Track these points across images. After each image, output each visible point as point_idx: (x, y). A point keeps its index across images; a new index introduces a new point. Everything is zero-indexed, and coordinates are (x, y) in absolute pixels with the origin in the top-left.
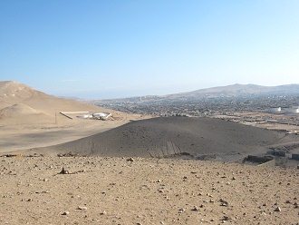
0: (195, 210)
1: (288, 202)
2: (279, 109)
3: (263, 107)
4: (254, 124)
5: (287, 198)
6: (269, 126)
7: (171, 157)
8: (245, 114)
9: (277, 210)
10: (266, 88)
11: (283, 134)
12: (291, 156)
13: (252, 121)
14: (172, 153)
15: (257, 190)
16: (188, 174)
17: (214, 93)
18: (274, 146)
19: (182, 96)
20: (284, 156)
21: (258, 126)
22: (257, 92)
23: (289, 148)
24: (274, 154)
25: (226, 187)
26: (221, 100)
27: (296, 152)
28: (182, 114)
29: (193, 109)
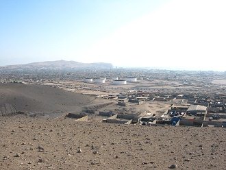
0: (17, 156)
1: (87, 145)
3: (80, 78)
4: (73, 90)
5: (87, 143)
6: (85, 92)
7: (8, 115)
8: (67, 82)
9: (79, 152)
10: (83, 64)
11: (93, 98)
12: (98, 113)
13: (72, 88)
15: (67, 138)
17: (45, 66)
18: (87, 106)
19: (19, 67)
20: (94, 113)
21: (77, 92)
22: (76, 67)
23: (97, 107)
24: (87, 112)
25: (44, 137)
26: (50, 72)
27: (102, 110)
28: (19, 82)
29: (28, 77)
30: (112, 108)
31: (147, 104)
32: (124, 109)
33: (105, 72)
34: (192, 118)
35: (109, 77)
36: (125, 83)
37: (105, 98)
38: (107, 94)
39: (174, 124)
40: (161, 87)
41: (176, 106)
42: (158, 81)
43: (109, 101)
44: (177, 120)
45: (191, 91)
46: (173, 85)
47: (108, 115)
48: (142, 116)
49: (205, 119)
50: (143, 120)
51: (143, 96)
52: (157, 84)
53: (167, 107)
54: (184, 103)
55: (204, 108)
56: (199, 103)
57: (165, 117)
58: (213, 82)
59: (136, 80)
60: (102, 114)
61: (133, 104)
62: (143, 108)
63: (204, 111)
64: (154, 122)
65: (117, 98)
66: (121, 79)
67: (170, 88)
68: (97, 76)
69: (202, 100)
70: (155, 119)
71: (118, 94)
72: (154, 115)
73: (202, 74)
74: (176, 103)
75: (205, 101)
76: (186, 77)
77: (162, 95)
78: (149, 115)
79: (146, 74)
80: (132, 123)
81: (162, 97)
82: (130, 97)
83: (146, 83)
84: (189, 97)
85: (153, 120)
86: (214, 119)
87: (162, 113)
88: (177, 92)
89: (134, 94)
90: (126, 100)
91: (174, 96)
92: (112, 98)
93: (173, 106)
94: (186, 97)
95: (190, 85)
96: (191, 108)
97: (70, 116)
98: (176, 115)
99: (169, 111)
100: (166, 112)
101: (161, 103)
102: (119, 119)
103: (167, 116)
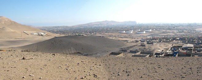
0: (82, 78)
1: (124, 71)
2: (124, 32)
3: (118, 31)
4: (114, 38)
5: (123, 69)
6: (120, 39)
7: (73, 54)
8: (110, 34)
9: (119, 75)
10: (118, 22)
11: (126, 42)
12: (129, 51)
13: (113, 37)
14: (73, 52)
15: (111, 67)
16: (80, 62)
17: (96, 25)
18: (122, 47)
19: (81, 26)
20: (126, 51)
21: (116, 39)
22: (115, 24)
23: (128, 48)
24: (122, 51)
25: (96, 69)
26: (99, 28)
27: (131, 49)
28: (81, 34)
29: (87, 32)
30: (137, 48)
31: (158, 45)
32: (144, 48)
33: (132, 27)
34: (185, 51)
35: (134, 30)
36: (145, 32)
37: (133, 42)
38: (134, 40)
39: (175, 56)
40: (166, 34)
41: (176, 45)
42: (164, 31)
43: (135, 44)
44: (176, 53)
45: (184, 35)
46: (173, 32)
47: (135, 52)
48: (155, 52)
49: (193, 52)
50: (156, 54)
51: (156, 40)
52: (164, 32)
53: (170, 46)
54: (180, 43)
55: (192, 45)
56: (189, 42)
57: (169, 52)
58: (197, 30)
59: (151, 30)
60: (131, 52)
61: (149, 45)
62: (156, 47)
63: (192, 47)
64: (163, 55)
65: (140, 42)
66: (142, 30)
67: (171, 34)
68: (127, 29)
69: (191, 41)
70: (163, 53)
71: (140, 39)
72: (163, 51)
73: (190, 25)
74: (175, 43)
75: (192, 41)
76: (180, 27)
77: (167, 39)
78: (159, 51)
79: (157, 26)
80: (150, 56)
81: (167, 40)
82: (148, 40)
83: (157, 32)
84: (183, 39)
85: (162, 54)
86: (198, 51)
87: (167, 49)
88: (176, 36)
89: (150, 39)
90: (145, 43)
91: (174, 39)
92: (137, 42)
93: (174, 45)
94: (181, 39)
95: (183, 32)
96: (185, 46)
97: (113, 54)
98: (176, 50)
99: (171, 48)
100: (170, 49)
101: (167, 44)
102: (142, 55)
103: (170, 51)
